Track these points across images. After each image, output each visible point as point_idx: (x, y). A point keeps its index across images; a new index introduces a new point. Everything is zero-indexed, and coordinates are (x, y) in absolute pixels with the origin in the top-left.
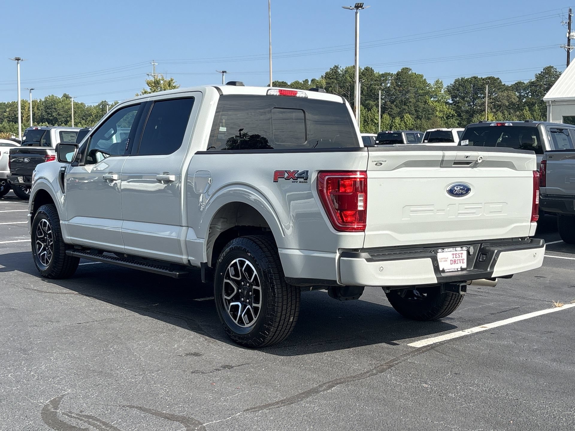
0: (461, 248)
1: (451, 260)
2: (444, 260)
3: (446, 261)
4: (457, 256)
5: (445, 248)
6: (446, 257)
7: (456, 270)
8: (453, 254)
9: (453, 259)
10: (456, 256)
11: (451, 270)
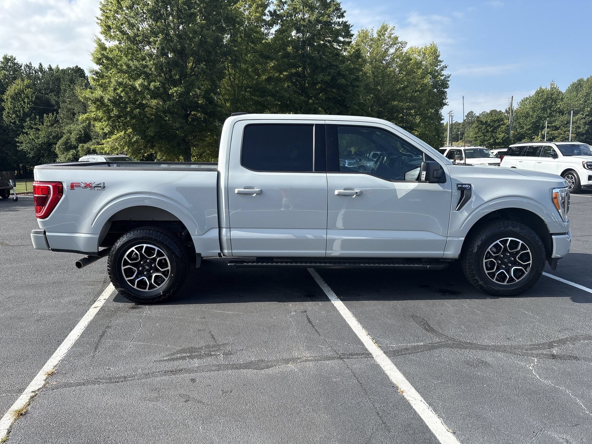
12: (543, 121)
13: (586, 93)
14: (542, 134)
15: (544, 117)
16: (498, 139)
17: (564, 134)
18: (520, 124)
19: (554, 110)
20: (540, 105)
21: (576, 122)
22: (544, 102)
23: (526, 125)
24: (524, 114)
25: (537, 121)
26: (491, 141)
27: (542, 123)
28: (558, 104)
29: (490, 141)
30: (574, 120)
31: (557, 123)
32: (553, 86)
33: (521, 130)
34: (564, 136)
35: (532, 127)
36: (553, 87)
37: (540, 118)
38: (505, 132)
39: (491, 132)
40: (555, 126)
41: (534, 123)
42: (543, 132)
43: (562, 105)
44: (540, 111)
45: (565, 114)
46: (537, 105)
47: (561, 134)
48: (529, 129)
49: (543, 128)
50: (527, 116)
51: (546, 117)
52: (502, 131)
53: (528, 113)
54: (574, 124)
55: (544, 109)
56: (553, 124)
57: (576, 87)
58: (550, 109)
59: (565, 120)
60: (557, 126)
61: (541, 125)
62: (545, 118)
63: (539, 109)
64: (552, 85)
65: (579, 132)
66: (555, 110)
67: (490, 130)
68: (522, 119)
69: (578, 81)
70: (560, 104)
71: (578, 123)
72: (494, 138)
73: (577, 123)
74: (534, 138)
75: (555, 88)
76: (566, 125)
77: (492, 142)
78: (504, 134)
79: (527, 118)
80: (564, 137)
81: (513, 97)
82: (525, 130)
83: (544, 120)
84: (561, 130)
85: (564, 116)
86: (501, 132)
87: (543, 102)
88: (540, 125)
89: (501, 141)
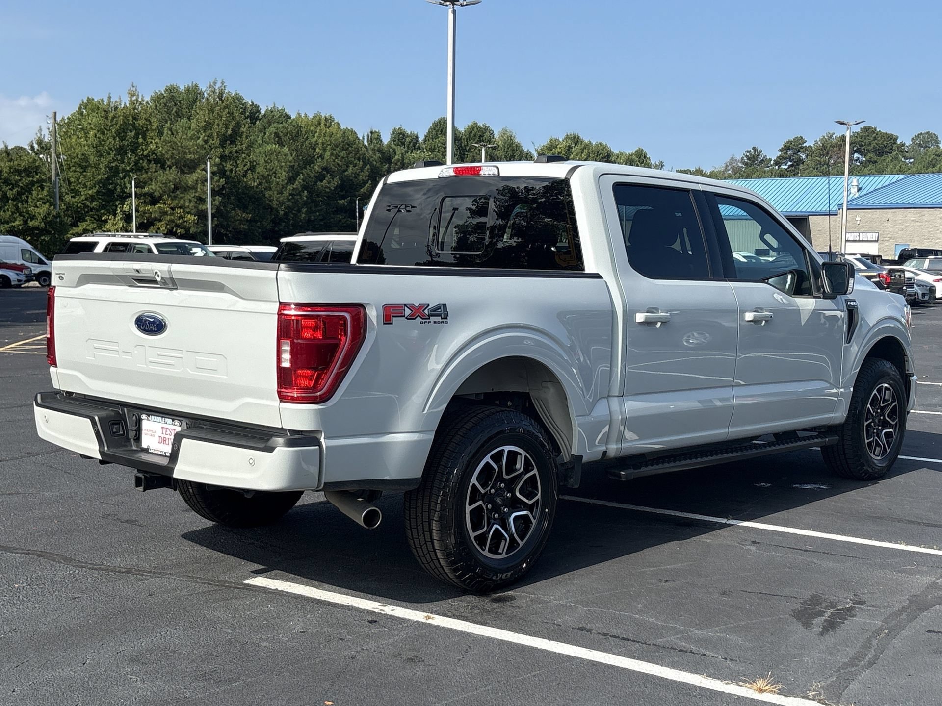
0: (173, 420)
1: (159, 437)
2: (151, 433)
3: (153, 436)
4: (168, 432)
5: (152, 415)
6: (154, 430)
7: (163, 454)
8: (163, 428)
9: (163, 436)
10: (166, 431)
11: (156, 452)
12: (121, 179)
13: (205, 121)
14: (124, 212)
15: (124, 170)
16: (33, 217)
17: (172, 214)
18: (70, 183)
19: (142, 155)
20: (111, 142)
21: (193, 186)
22: (121, 134)
23: (85, 186)
24: (76, 160)
25: (108, 179)
26: (17, 222)
27: (120, 186)
28: (151, 142)
29: (13, 224)
30: (191, 183)
31: (153, 188)
32: (134, 98)
33: (74, 200)
34: (172, 217)
35: (98, 192)
36: (134, 100)
37: (114, 172)
38: (48, 201)
39: (13, 200)
40: (151, 195)
41: (104, 183)
42: (126, 208)
43: (160, 145)
44: (113, 154)
45: (170, 167)
46: (103, 140)
47: (166, 213)
48: (92, 198)
49: (126, 196)
50: (84, 165)
51: (129, 171)
52: (41, 198)
53: (86, 159)
54: (191, 191)
55: (121, 151)
56: (146, 189)
57: (166, 105)
58: (133, 151)
59: (170, 182)
60: (155, 194)
61: (118, 190)
62: (127, 174)
63: (111, 149)
64: (132, 95)
65: (202, 210)
66: (146, 156)
67: (10, 194)
68: (75, 171)
69: (167, 90)
70: (156, 143)
71: (199, 190)
72: (24, 217)
73: (196, 189)
74: (106, 221)
75: (141, 104)
76: (173, 192)
77: (20, 225)
78: (47, 206)
79: (85, 169)
80: (173, 221)
81: (55, 113)
82: (83, 200)
83: (124, 177)
84: (165, 203)
85: (167, 172)
86: (38, 201)
87: (118, 133)
88: (116, 189)
89: (43, 225)
